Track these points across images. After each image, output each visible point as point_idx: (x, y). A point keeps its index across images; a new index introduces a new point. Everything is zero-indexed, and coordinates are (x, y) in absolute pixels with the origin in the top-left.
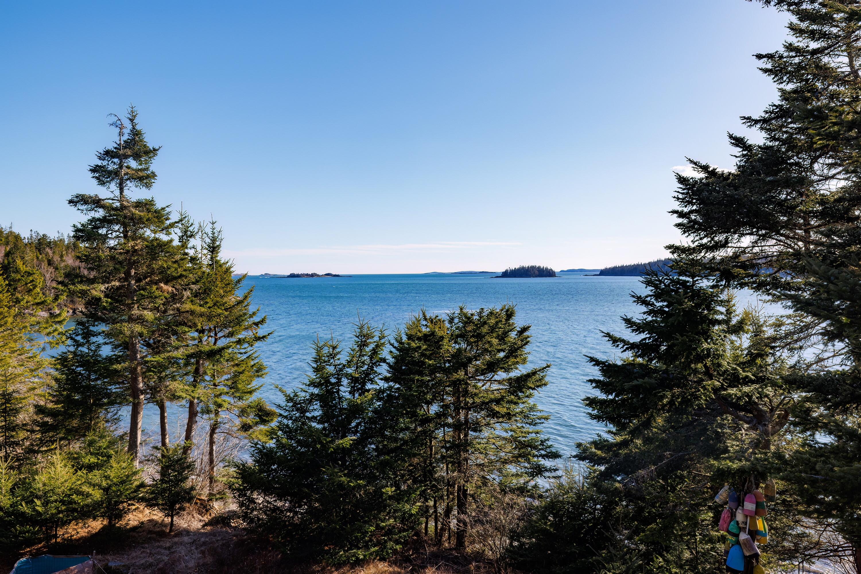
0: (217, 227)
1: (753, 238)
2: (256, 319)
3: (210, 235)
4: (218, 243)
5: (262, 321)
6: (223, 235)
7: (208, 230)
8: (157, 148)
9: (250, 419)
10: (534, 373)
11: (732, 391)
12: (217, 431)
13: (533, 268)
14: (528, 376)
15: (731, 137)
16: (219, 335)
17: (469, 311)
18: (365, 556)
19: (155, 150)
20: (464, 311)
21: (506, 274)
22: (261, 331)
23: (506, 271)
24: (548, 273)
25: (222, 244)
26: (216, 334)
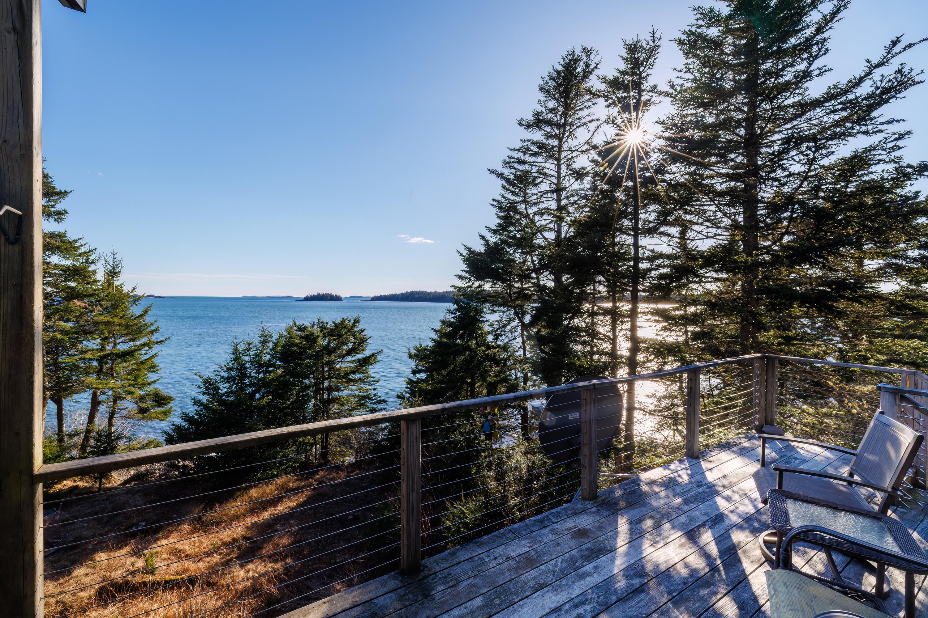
0: (118, 257)
1: (490, 284)
2: (153, 328)
3: (111, 263)
4: (118, 270)
5: (157, 330)
6: (122, 264)
7: (110, 260)
8: (69, 191)
9: (148, 403)
10: (373, 355)
11: (489, 352)
12: (116, 415)
13: (327, 294)
14: (370, 357)
15: (480, 235)
16: (118, 341)
17: (324, 320)
18: (278, 472)
19: (66, 192)
20: (321, 321)
21: (307, 299)
22: (155, 337)
23: (307, 297)
24: (336, 298)
25: (123, 270)
26: (115, 341)
